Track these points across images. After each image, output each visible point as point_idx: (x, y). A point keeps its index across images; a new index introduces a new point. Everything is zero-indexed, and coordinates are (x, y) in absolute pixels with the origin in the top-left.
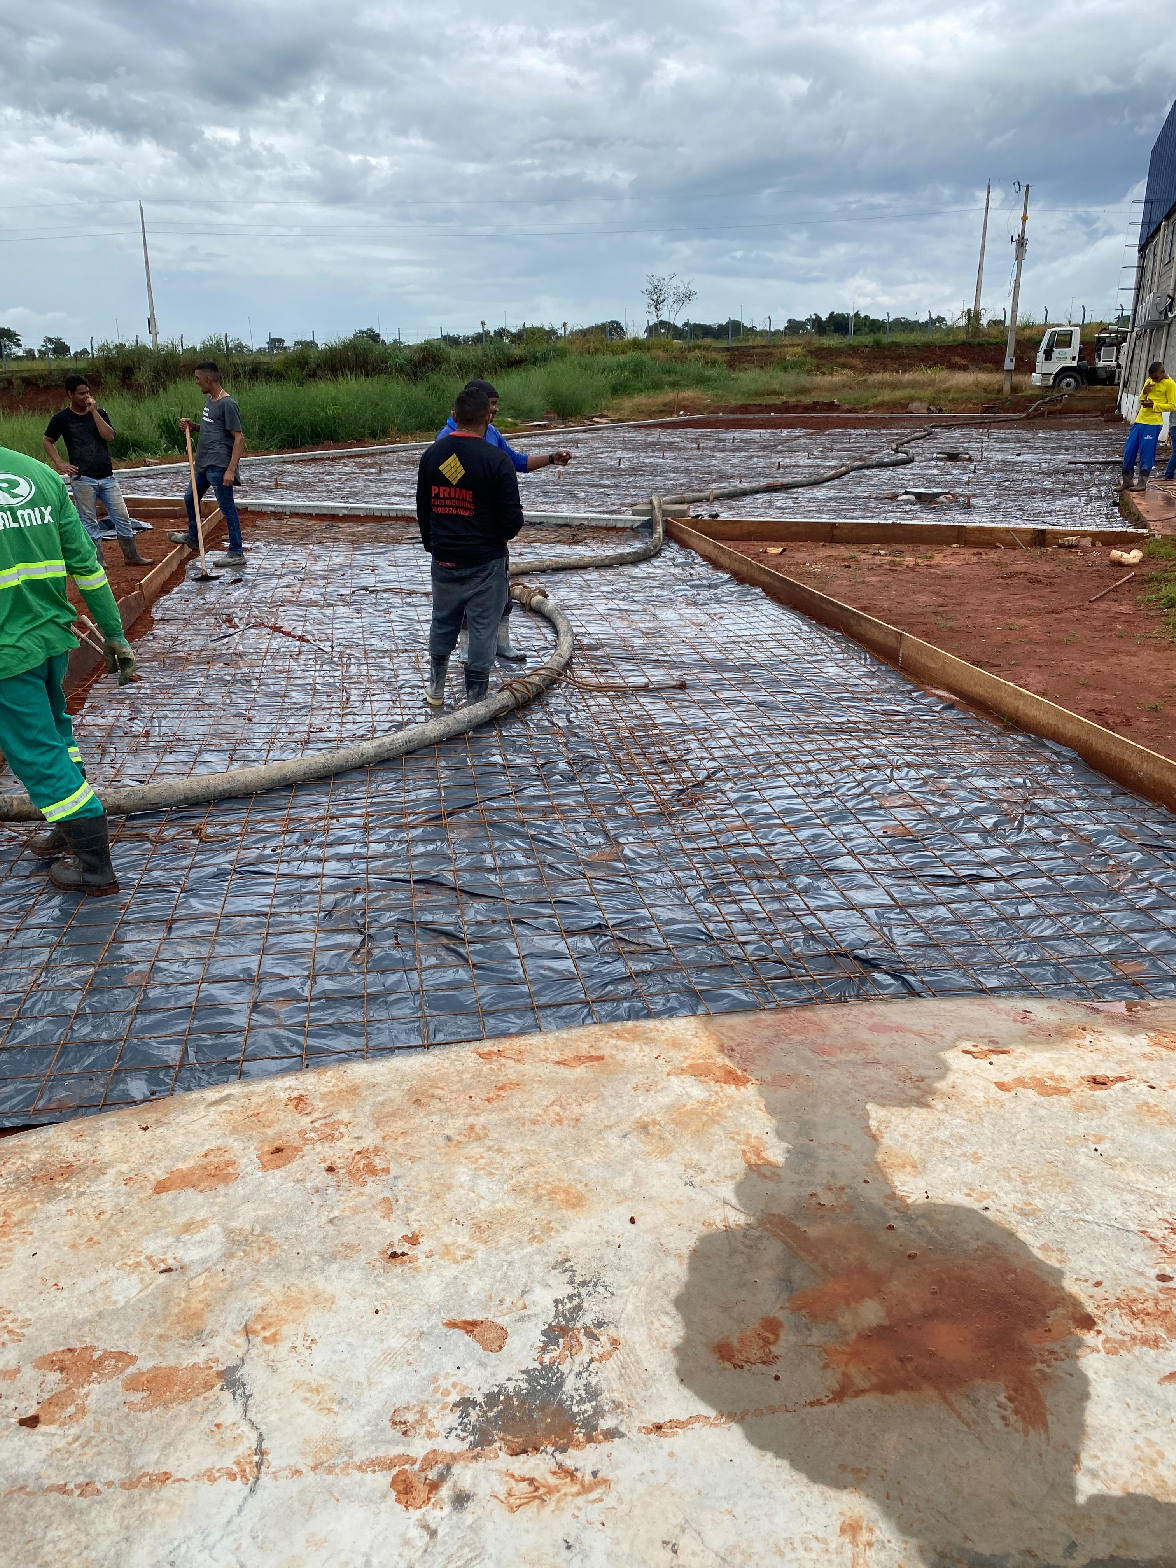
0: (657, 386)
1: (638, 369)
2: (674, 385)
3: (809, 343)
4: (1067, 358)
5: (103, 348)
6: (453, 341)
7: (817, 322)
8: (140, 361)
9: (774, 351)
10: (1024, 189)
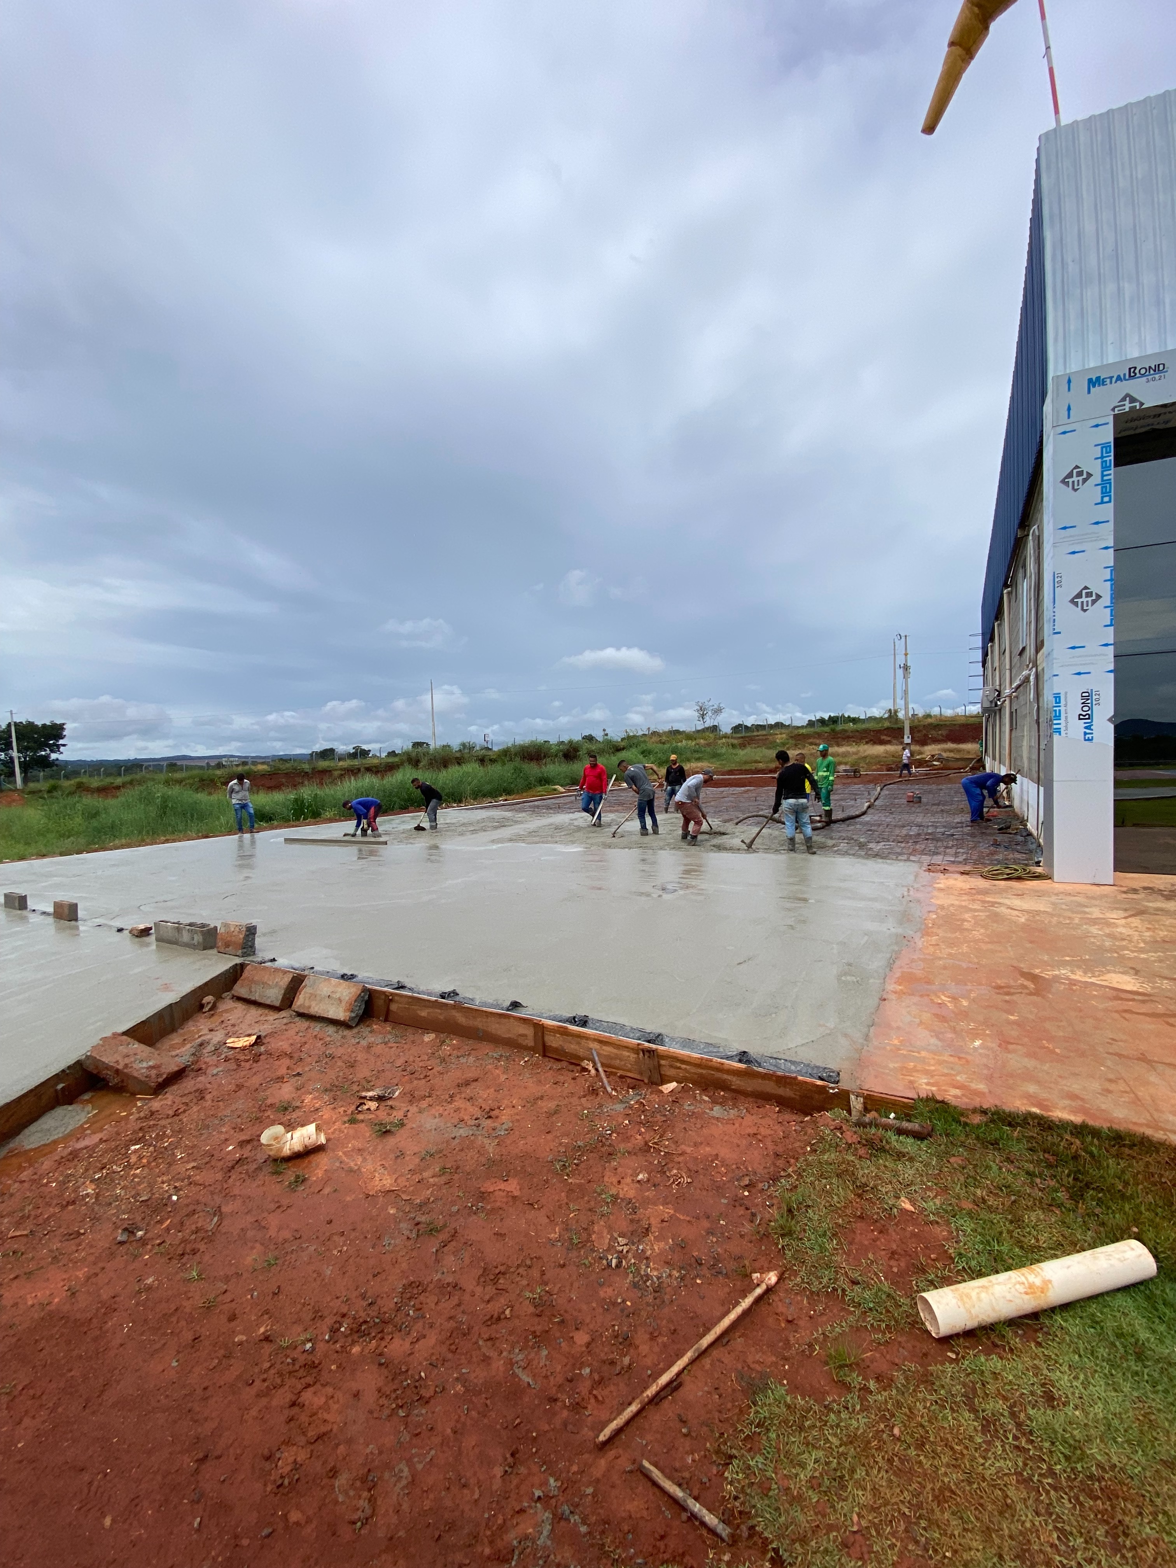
10: (903, 638)
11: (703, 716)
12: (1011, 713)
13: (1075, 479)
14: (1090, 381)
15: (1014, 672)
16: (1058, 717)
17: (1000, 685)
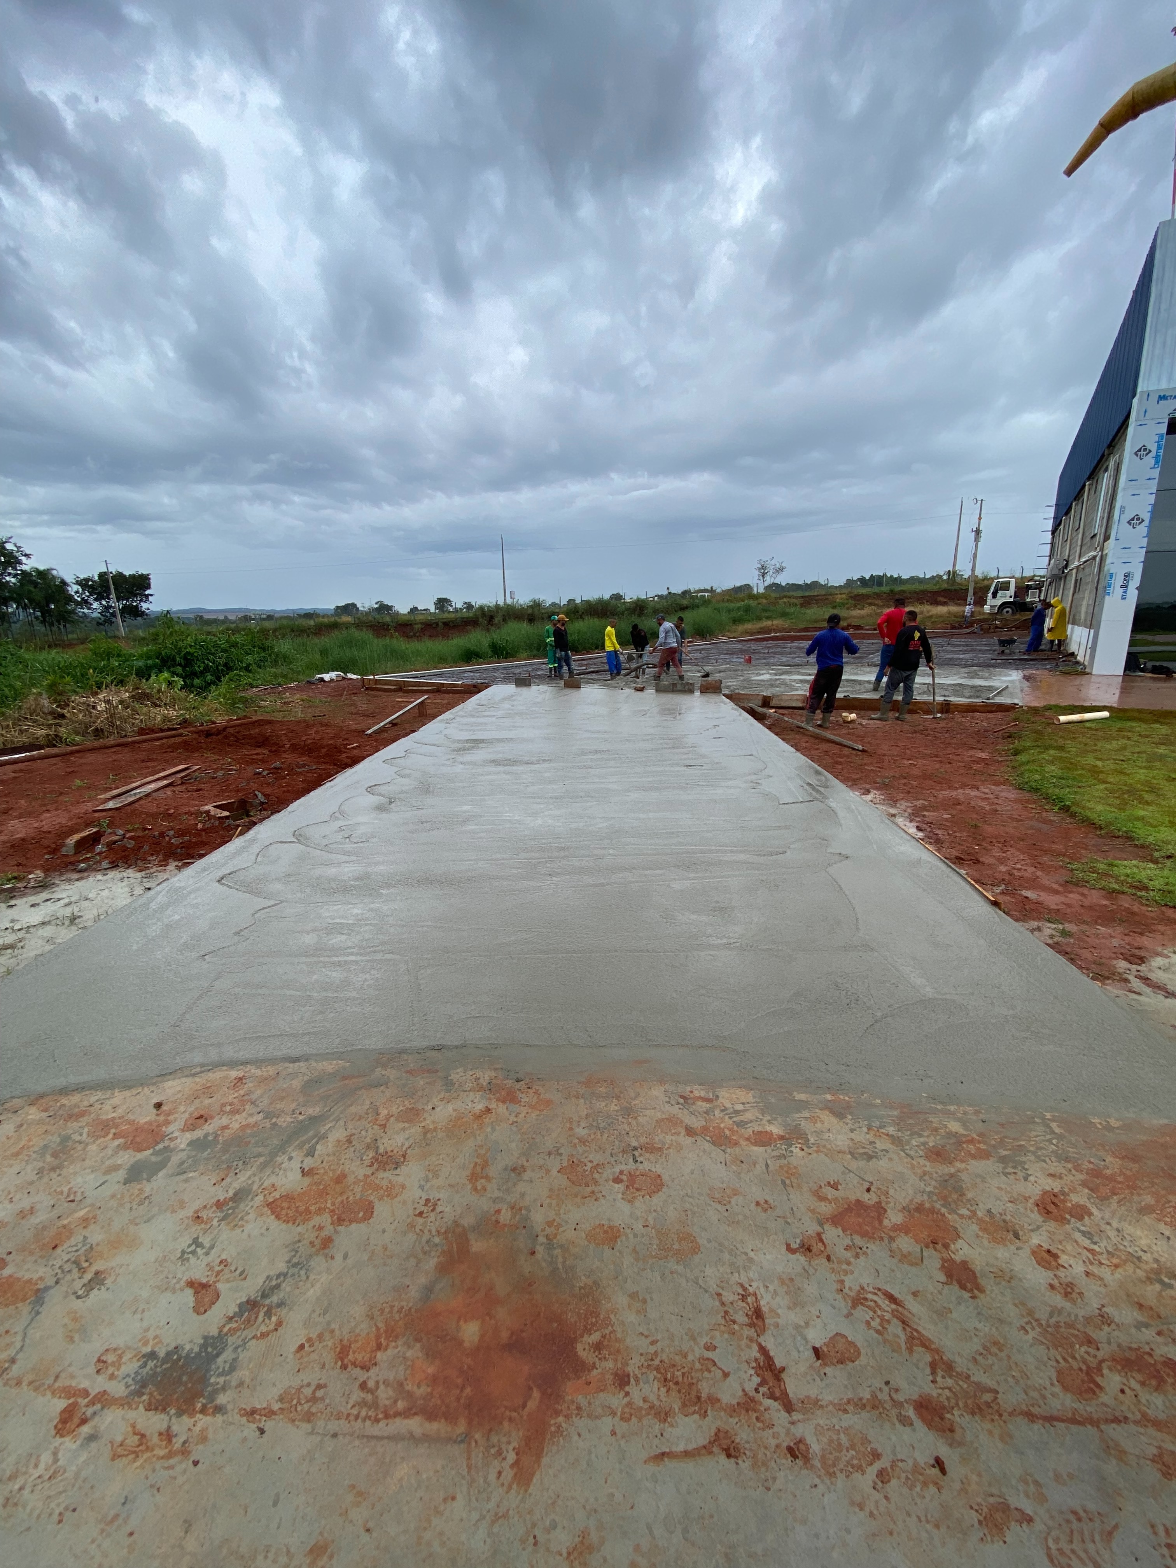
0: (759, 619)
1: (747, 609)
2: (768, 618)
3: (850, 593)
4: (1007, 596)
7: (862, 580)
8: (498, 612)
9: (830, 597)
10: (979, 502)
11: (763, 575)
12: (1076, 580)
13: (1142, 452)
14: (1160, 396)
15: (1084, 548)
16: (1110, 586)
17: (1069, 556)
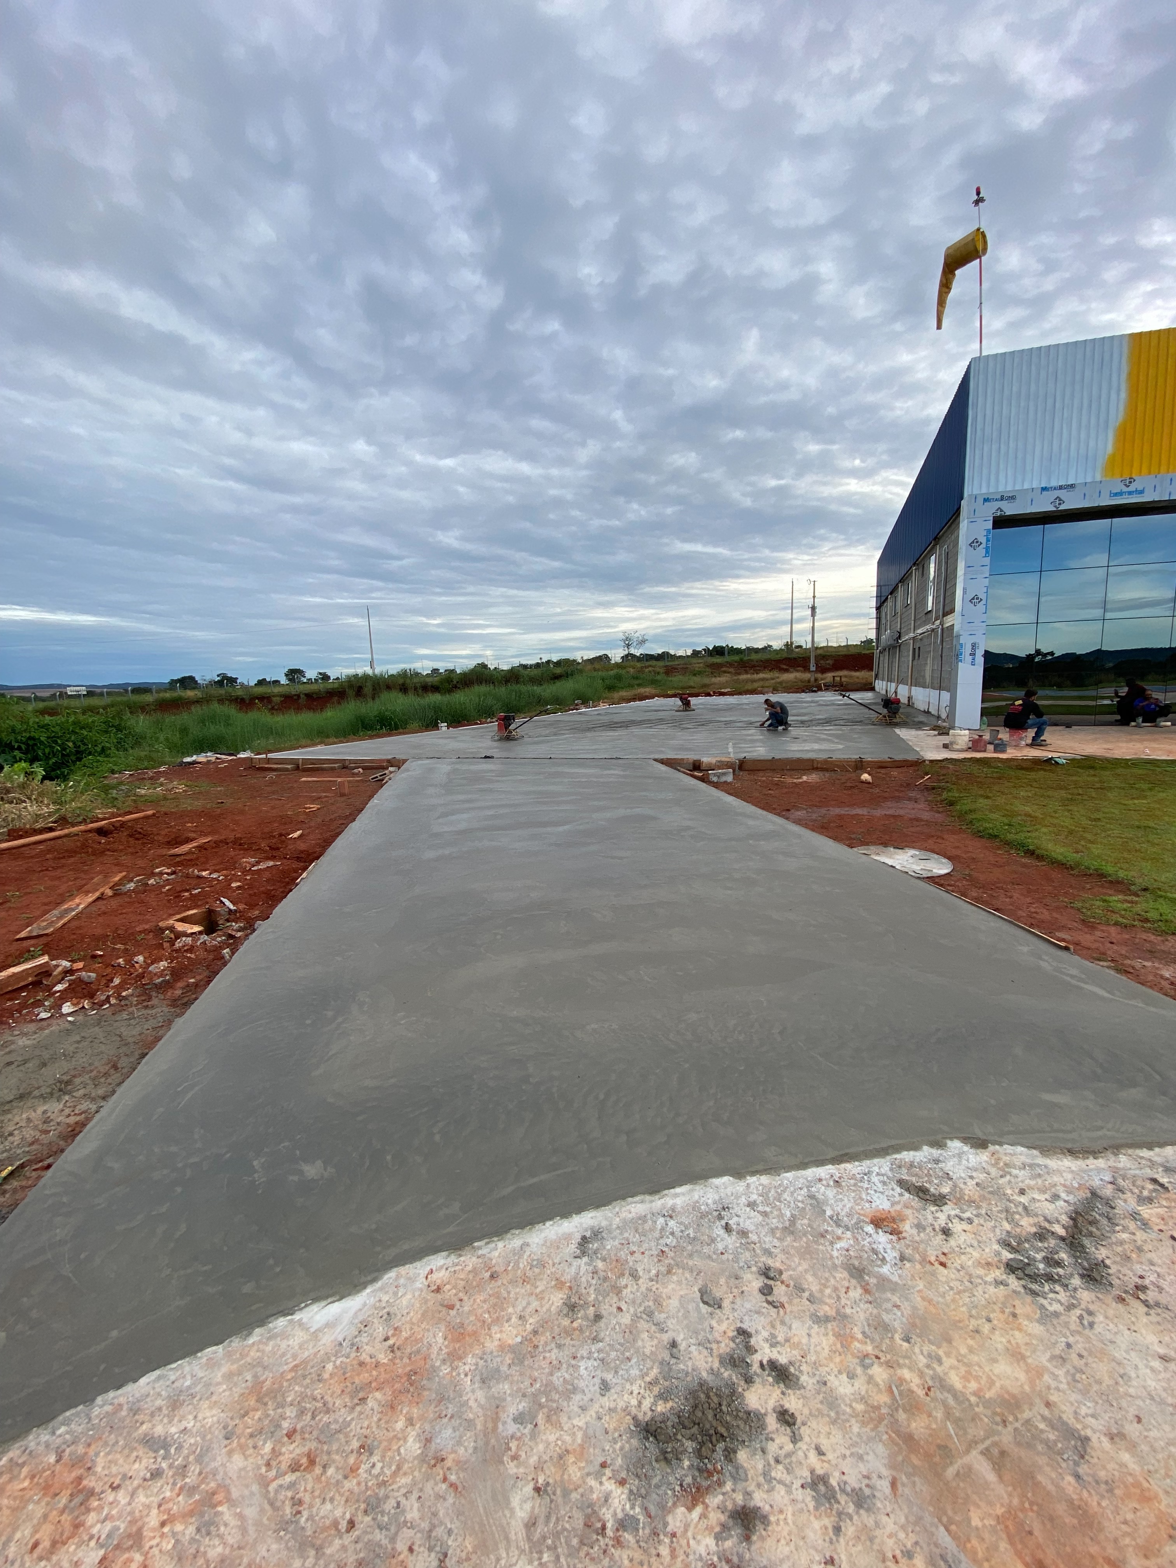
3: (706, 662)
5: (348, 676)
6: (525, 667)
7: (707, 650)
8: (366, 682)
9: (688, 666)
12: (914, 649)
13: (974, 544)
14: (984, 499)
16: (962, 653)
17: (901, 629)
